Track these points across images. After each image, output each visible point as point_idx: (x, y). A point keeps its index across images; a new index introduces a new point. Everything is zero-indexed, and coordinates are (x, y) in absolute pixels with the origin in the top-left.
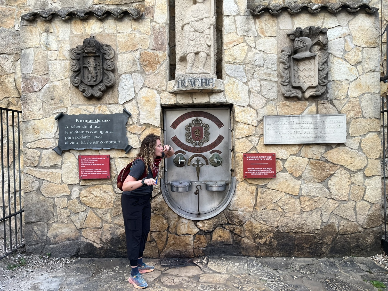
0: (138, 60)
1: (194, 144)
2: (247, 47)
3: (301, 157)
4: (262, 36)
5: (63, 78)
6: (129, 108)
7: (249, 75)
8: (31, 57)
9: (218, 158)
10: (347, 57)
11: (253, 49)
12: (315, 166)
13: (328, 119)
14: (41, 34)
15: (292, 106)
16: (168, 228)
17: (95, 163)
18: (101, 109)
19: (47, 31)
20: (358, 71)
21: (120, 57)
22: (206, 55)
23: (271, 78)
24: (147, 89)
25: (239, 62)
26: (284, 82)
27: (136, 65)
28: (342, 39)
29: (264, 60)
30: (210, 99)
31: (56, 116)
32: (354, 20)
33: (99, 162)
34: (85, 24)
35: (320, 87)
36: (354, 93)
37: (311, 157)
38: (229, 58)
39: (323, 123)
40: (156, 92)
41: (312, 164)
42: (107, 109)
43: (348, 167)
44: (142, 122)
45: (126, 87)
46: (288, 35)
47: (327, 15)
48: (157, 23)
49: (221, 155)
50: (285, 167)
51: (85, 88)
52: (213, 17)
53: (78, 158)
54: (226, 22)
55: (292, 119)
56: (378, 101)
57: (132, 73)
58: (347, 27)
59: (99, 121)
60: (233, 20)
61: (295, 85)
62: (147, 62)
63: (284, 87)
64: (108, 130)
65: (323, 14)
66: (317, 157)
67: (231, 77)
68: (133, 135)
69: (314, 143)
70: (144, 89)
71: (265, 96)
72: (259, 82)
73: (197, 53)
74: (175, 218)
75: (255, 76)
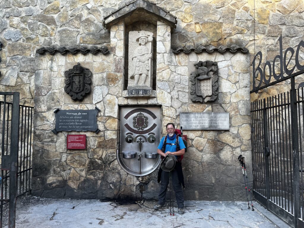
0: (105, 78)
1: (138, 129)
2: (170, 71)
3: (202, 138)
4: (179, 65)
5: (60, 88)
6: (99, 106)
7: (172, 88)
8: (41, 75)
9: (153, 137)
10: (230, 78)
11: (174, 73)
12: (211, 144)
13: (219, 115)
14: (47, 62)
15: (197, 107)
16: (120, 181)
17: (77, 139)
18: (82, 107)
19: (52, 60)
20: (236, 87)
21: (94, 76)
22: (146, 76)
23: (184, 90)
24: (110, 95)
25: (165, 80)
26: (192, 93)
27: (104, 80)
28: (227, 68)
29: (180, 79)
30: (148, 102)
31: (54, 110)
32: (234, 56)
33: (79, 139)
34: (75, 57)
35: (214, 96)
36: (234, 100)
37: (209, 138)
38: (160, 78)
39: (216, 117)
40: (115, 97)
41: (209, 142)
42: (85, 107)
43: (231, 145)
44: (106, 115)
45: (98, 94)
46: (195, 65)
47: (218, 54)
48: (117, 56)
49: (154, 136)
50: (193, 144)
51: (73, 94)
52: (150, 54)
53: (66, 136)
54: (158, 57)
55: (196, 115)
56: (249, 105)
57: (101, 86)
58: (230, 61)
59: (81, 114)
60: (162, 56)
61: (198, 95)
62: (111, 79)
63: (192, 95)
64: (85, 120)
65: (216, 53)
66: (212, 138)
67: (161, 89)
68: (100, 123)
69: (210, 129)
70: (108, 95)
71: (181, 101)
72: (177, 92)
73: (141, 75)
74: (126, 175)
75: (175, 89)
